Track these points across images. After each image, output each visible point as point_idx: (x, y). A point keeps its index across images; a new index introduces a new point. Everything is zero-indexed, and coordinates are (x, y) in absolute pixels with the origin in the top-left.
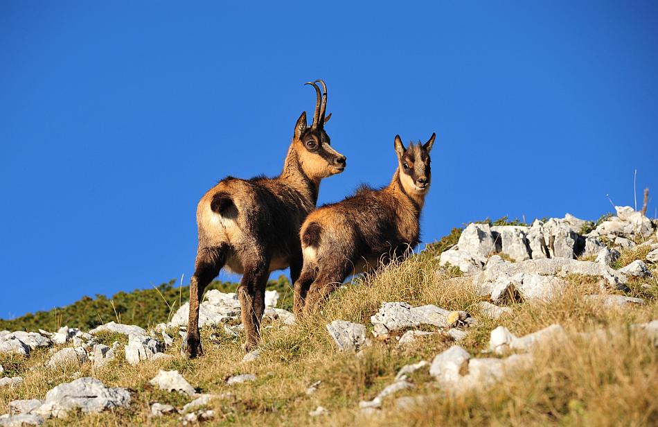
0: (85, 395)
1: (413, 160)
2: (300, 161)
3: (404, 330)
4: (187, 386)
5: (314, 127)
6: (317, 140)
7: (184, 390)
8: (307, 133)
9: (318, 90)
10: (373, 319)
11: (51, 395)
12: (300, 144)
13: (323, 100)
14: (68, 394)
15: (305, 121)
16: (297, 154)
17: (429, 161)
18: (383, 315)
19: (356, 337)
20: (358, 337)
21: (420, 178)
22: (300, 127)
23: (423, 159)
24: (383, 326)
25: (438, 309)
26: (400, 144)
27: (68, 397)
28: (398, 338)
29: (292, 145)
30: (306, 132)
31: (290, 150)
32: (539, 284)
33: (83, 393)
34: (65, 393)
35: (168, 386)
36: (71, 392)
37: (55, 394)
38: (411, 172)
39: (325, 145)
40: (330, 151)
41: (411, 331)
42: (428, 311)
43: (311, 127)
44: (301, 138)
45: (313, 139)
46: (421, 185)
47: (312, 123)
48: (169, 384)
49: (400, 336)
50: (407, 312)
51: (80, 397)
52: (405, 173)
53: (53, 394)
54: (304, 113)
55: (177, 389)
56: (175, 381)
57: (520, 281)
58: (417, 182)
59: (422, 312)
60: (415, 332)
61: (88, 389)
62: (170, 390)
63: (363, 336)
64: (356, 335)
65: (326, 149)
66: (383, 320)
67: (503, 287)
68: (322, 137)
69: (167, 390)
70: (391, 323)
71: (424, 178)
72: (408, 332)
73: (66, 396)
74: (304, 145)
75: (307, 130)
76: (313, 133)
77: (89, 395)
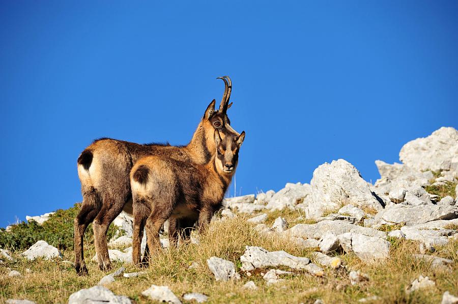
0: (101, 299)
1: (225, 149)
2: (206, 137)
3: (267, 269)
4: (175, 299)
5: (220, 111)
6: (222, 121)
7: (172, 301)
8: (215, 115)
9: (226, 83)
10: (242, 258)
11: (74, 298)
12: (208, 123)
13: (229, 92)
14: (88, 297)
15: (214, 106)
16: (204, 131)
17: (237, 152)
18: (250, 256)
19: (229, 271)
20: (230, 271)
21: (227, 163)
22: (210, 111)
23: (232, 149)
24: (251, 264)
25: (288, 255)
26: (218, 135)
27: (89, 300)
28: (262, 274)
29: (201, 124)
30: (213, 115)
31: (199, 127)
32: (365, 242)
33: (99, 298)
34: (87, 297)
35: (160, 298)
36: (90, 296)
37: (78, 297)
38: (222, 157)
39: (227, 125)
40: (231, 131)
41: (273, 270)
42: (281, 255)
43: (218, 111)
44: (210, 119)
45: (219, 120)
46: (227, 169)
47: (219, 108)
48: (160, 296)
49: (265, 273)
50: (266, 255)
51: (98, 301)
52: (218, 158)
53: (76, 297)
54: (214, 101)
55: (167, 301)
56: (165, 294)
57: (350, 238)
58: (225, 166)
59: (277, 256)
60: (277, 270)
61: (102, 295)
62: (161, 301)
63: (234, 270)
64: (229, 269)
65: (228, 129)
66: (251, 260)
67: (332, 242)
68: (226, 119)
69: (158, 301)
70: (257, 262)
71: (230, 163)
72: (272, 270)
73: (87, 299)
74: (212, 125)
75: (215, 113)
76: (219, 115)
77: (104, 300)
